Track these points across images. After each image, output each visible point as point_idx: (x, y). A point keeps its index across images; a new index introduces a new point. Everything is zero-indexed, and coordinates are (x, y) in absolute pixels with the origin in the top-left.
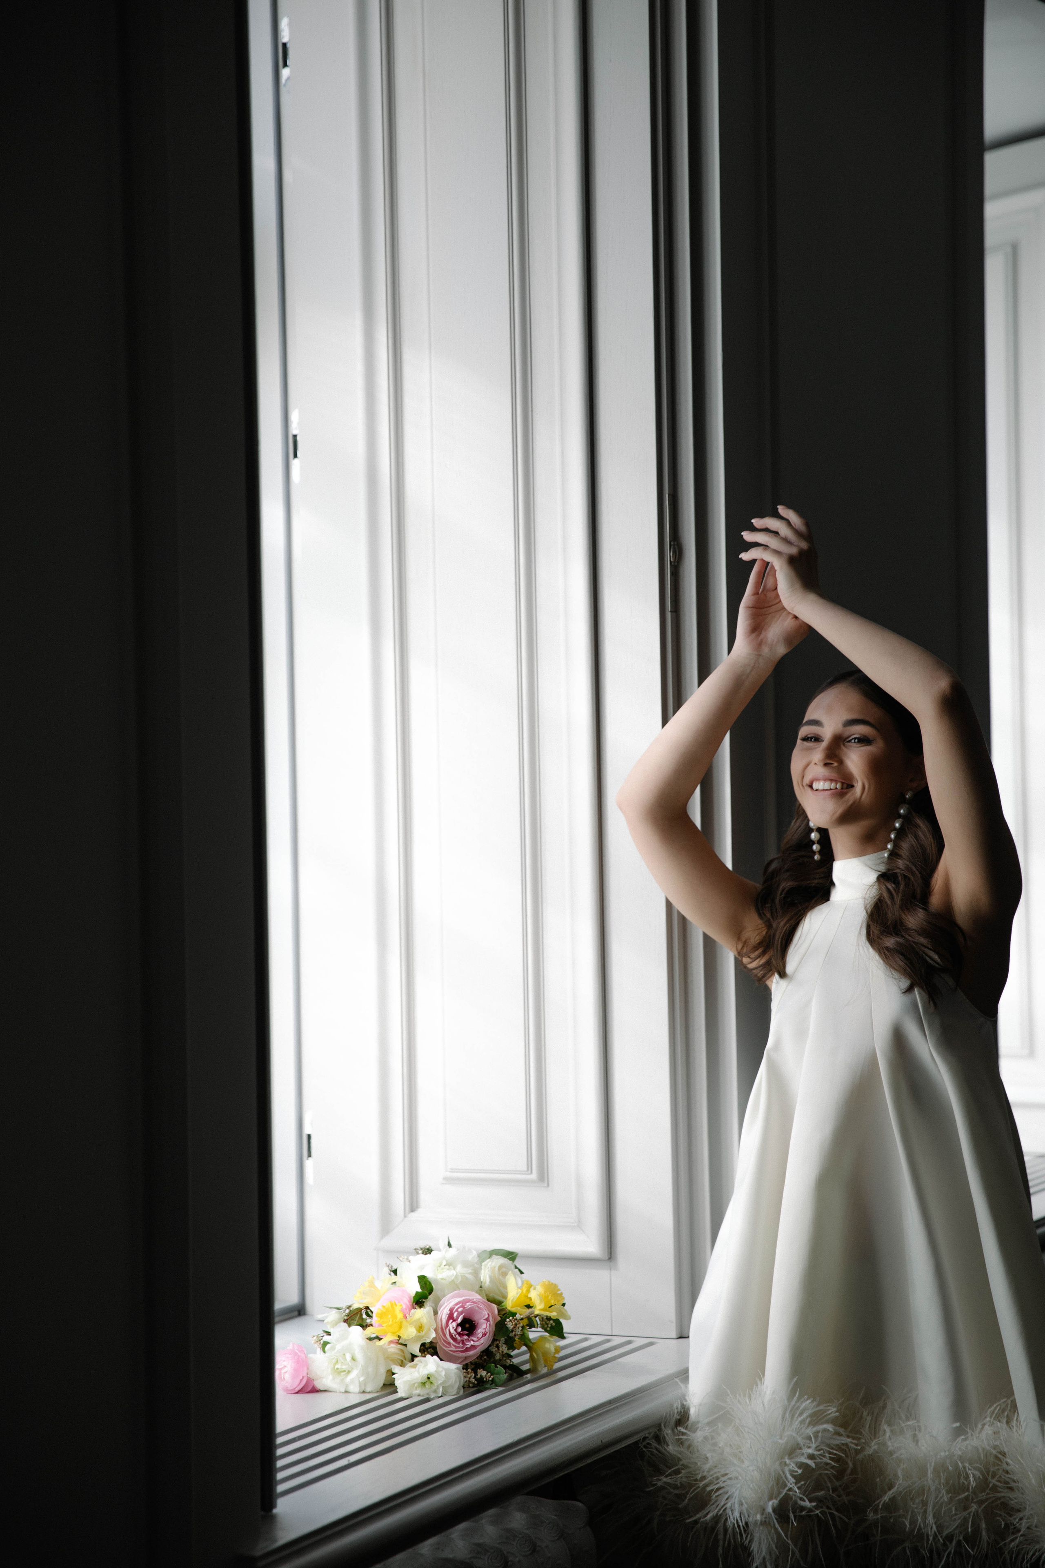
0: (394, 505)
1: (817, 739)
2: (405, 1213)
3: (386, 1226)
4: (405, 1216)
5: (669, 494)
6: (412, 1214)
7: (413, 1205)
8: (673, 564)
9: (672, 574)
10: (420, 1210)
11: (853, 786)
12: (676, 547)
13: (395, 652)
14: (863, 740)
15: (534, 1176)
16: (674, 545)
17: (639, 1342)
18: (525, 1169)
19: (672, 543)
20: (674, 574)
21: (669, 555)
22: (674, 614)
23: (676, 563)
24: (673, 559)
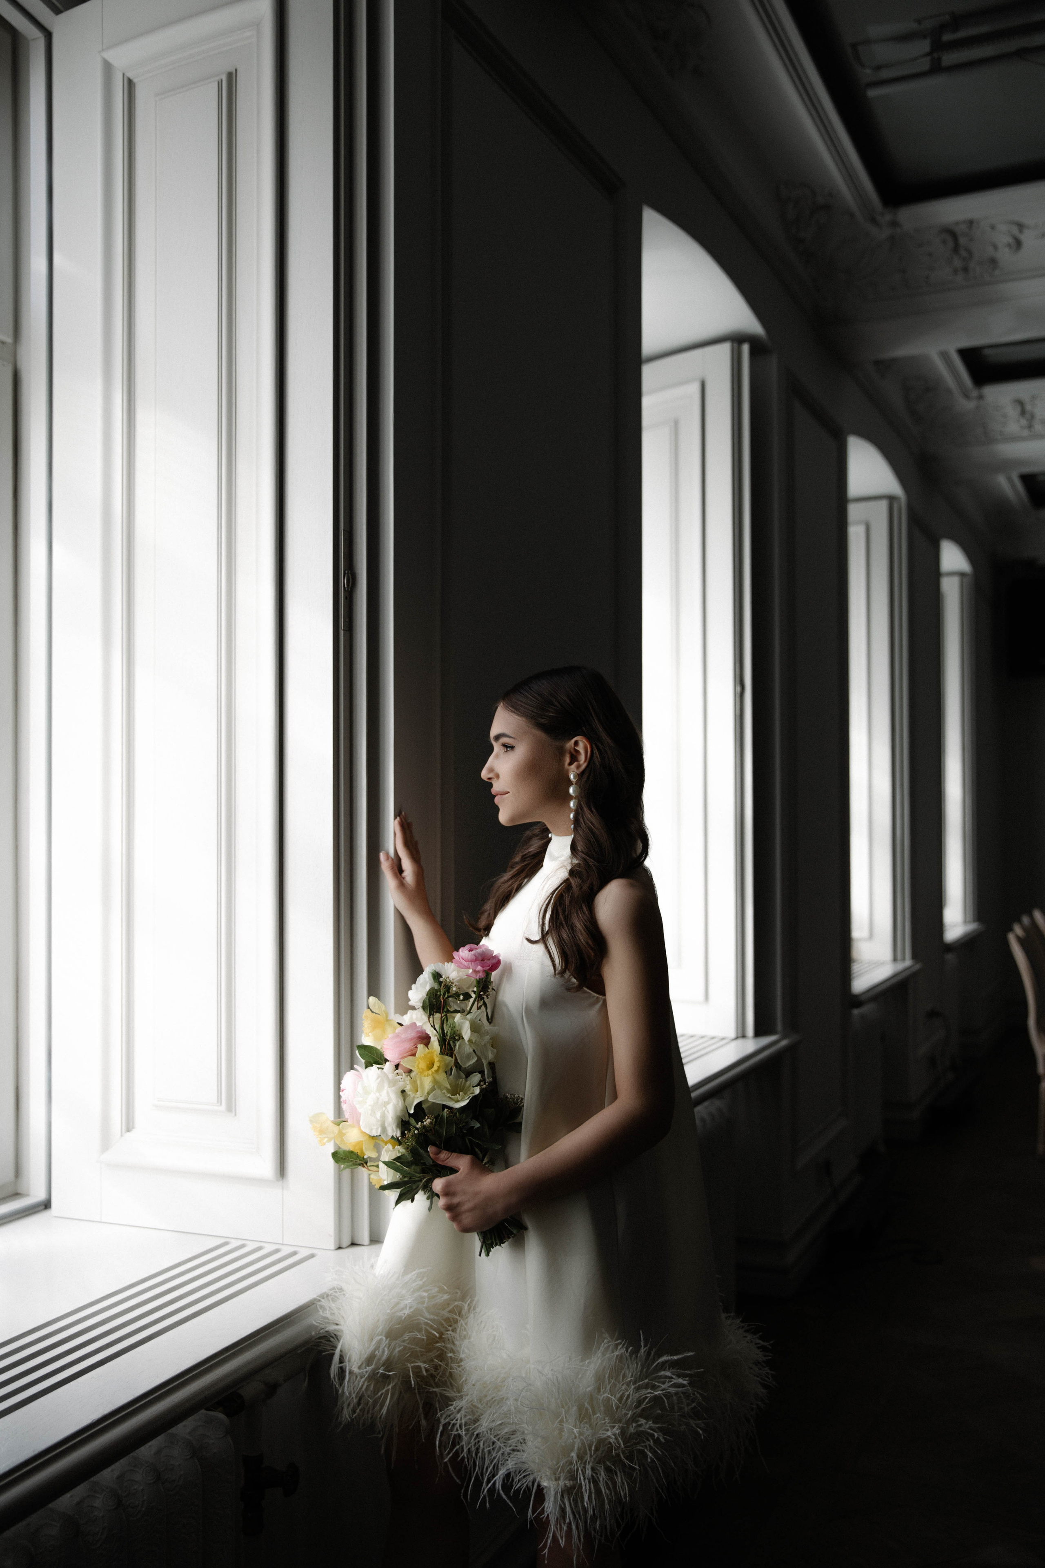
0: (125, 540)
2: (122, 1132)
3: (106, 1144)
4: (122, 1136)
5: (344, 530)
6: (128, 1134)
7: (129, 1127)
8: (346, 589)
9: (346, 598)
10: (134, 1131)
12: (350, 575)
13: (122, 664)
15: (223, 1107)
16: (348, 573)
18: (216, 1101)
19: (346, 572)
20: (348, 598)
21: (343, 582)
22: (348, 632)
23: (350, 589)
24: (347, 586)
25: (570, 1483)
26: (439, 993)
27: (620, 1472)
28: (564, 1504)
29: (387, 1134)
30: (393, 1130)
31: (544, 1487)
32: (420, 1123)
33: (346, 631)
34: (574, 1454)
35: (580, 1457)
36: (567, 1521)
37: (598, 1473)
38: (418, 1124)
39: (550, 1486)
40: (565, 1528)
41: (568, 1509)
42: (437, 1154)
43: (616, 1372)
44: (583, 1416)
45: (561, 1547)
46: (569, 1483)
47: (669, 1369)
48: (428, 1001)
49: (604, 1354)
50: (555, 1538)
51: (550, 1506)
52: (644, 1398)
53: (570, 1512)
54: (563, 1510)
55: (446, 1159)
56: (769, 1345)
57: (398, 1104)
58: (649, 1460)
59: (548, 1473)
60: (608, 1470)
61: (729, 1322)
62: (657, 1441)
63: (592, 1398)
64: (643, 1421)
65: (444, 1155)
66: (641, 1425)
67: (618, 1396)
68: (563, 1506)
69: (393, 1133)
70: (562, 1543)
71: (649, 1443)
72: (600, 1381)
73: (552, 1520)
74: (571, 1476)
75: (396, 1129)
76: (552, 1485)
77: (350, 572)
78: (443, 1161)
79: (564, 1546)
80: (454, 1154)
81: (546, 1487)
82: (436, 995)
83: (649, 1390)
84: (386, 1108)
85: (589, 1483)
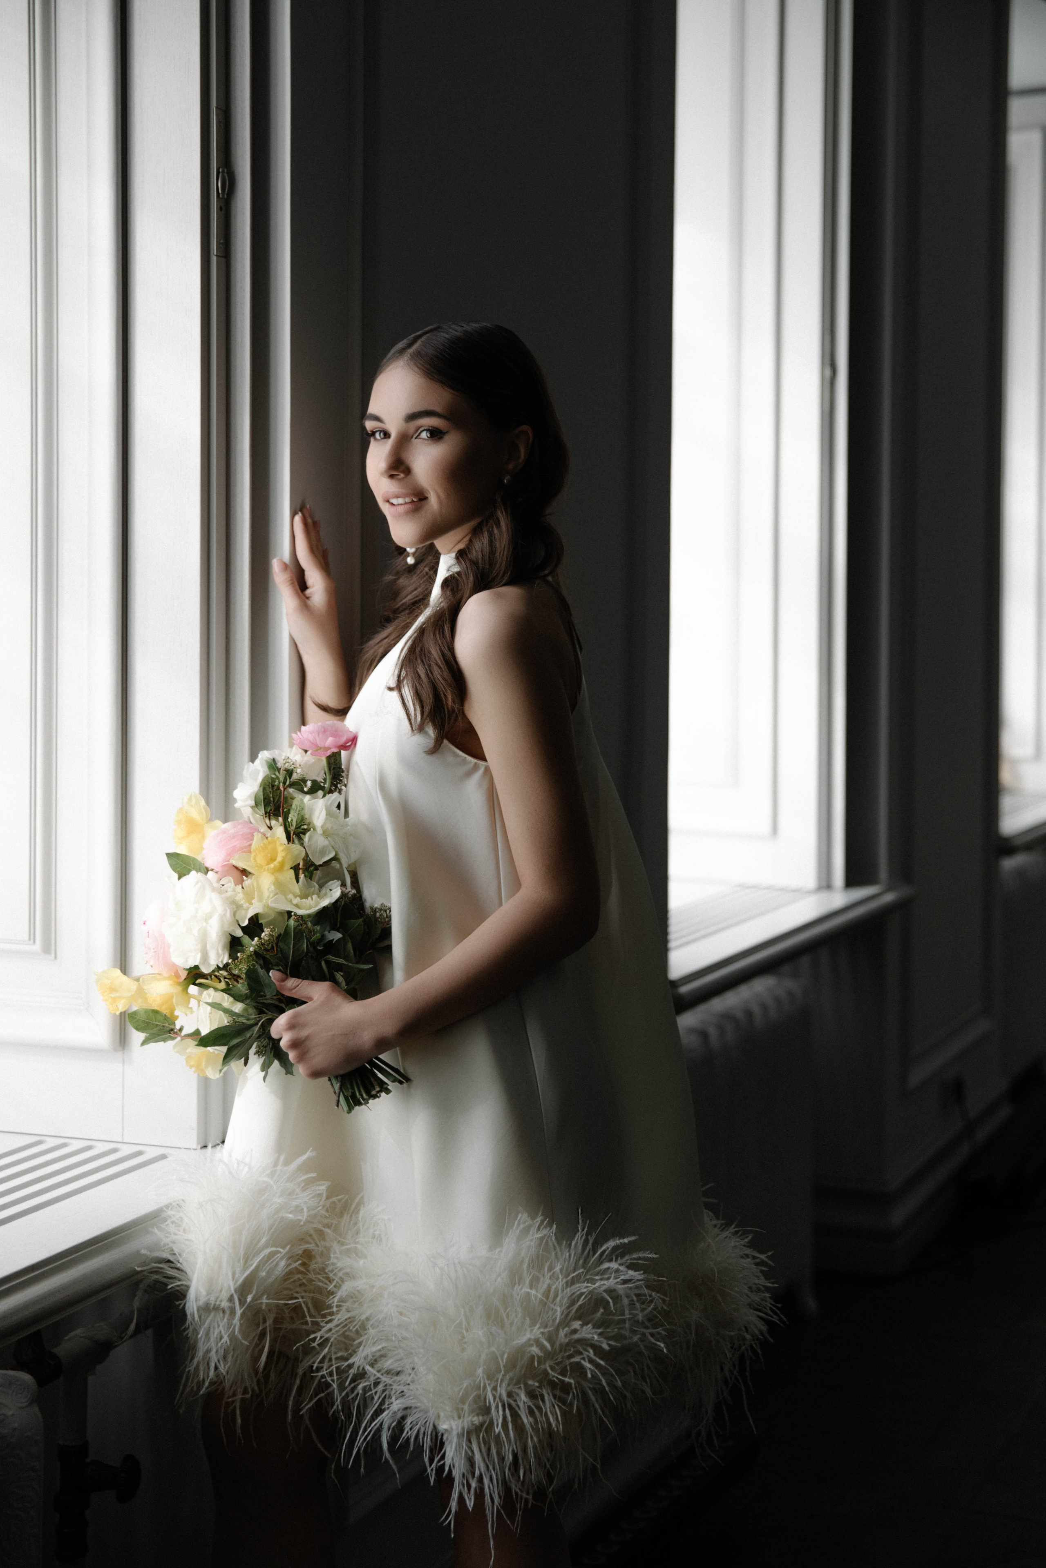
1: (386, 435)
5: (216, 108)
8: (221, 196)
9: (220, 209)
11: (426, 498)
12: (226, 175)
14: (436, 434)
15: (37, 947)
16: (223, 172)
17: (151, 1153)
18: (27, 938)
19: (221, 170)
20: (223, 208)
21: (216, 184)
22: (223, 260)
23: (226, 196)
24: (222, 189)
25: (479, 1419)
26: (276, 783)
27: (549, 1395)
28: (472, 1451)
29: (209, 964)
30: (218, 953)
31: (444, 1431)
32: (256, 939)
33: (222, 257)
34: (480, 1371)
35: (490, 1376)
36: (477, 1473)
37: (518, 1399)
38: (253, 940)
39: (452, 1428)
40: (474, 1485)
41: (478, 1457)
42: (283, 980)
43: (538, 1262)
44: (493, 1317)
45: (469, 1510)
46: (477, 1420)
47: (616, 1260)
48: (262, 794)
49: (520, 1238)
50: (461, 1499)
51: (453, 1454)
52: (578, 1295)
53: (481, 1460)
54: (471, 1461)
55: (295, 988)
56: (766, 1257)
57: (225, 915)
58: (589, 1375)
59: (447, 1408)
60: (531, 1395)
61: (716, 1230)
62: (597, 1349)
63: (505, 1299)
64: (576, 1325)
65: (292, 982)
66: (575, 1331)
67: (542, 1291)
68: (470, 1454)
69: (218, 959)
70: (470, 1504)
71: (588, 1353)
72: (515, 1275)
73: (456, 1474)
74: (480, 1408)
75: (223, 950)
76: (454, 1427)
77: (226, 170)
78: (291, 990)
79: (473, 1510)
80: (306, 982)
81: (446, 1430)
82: (273, 786)
83: (585, 1284)
84: (207, 923)
85: (504, 1410)
